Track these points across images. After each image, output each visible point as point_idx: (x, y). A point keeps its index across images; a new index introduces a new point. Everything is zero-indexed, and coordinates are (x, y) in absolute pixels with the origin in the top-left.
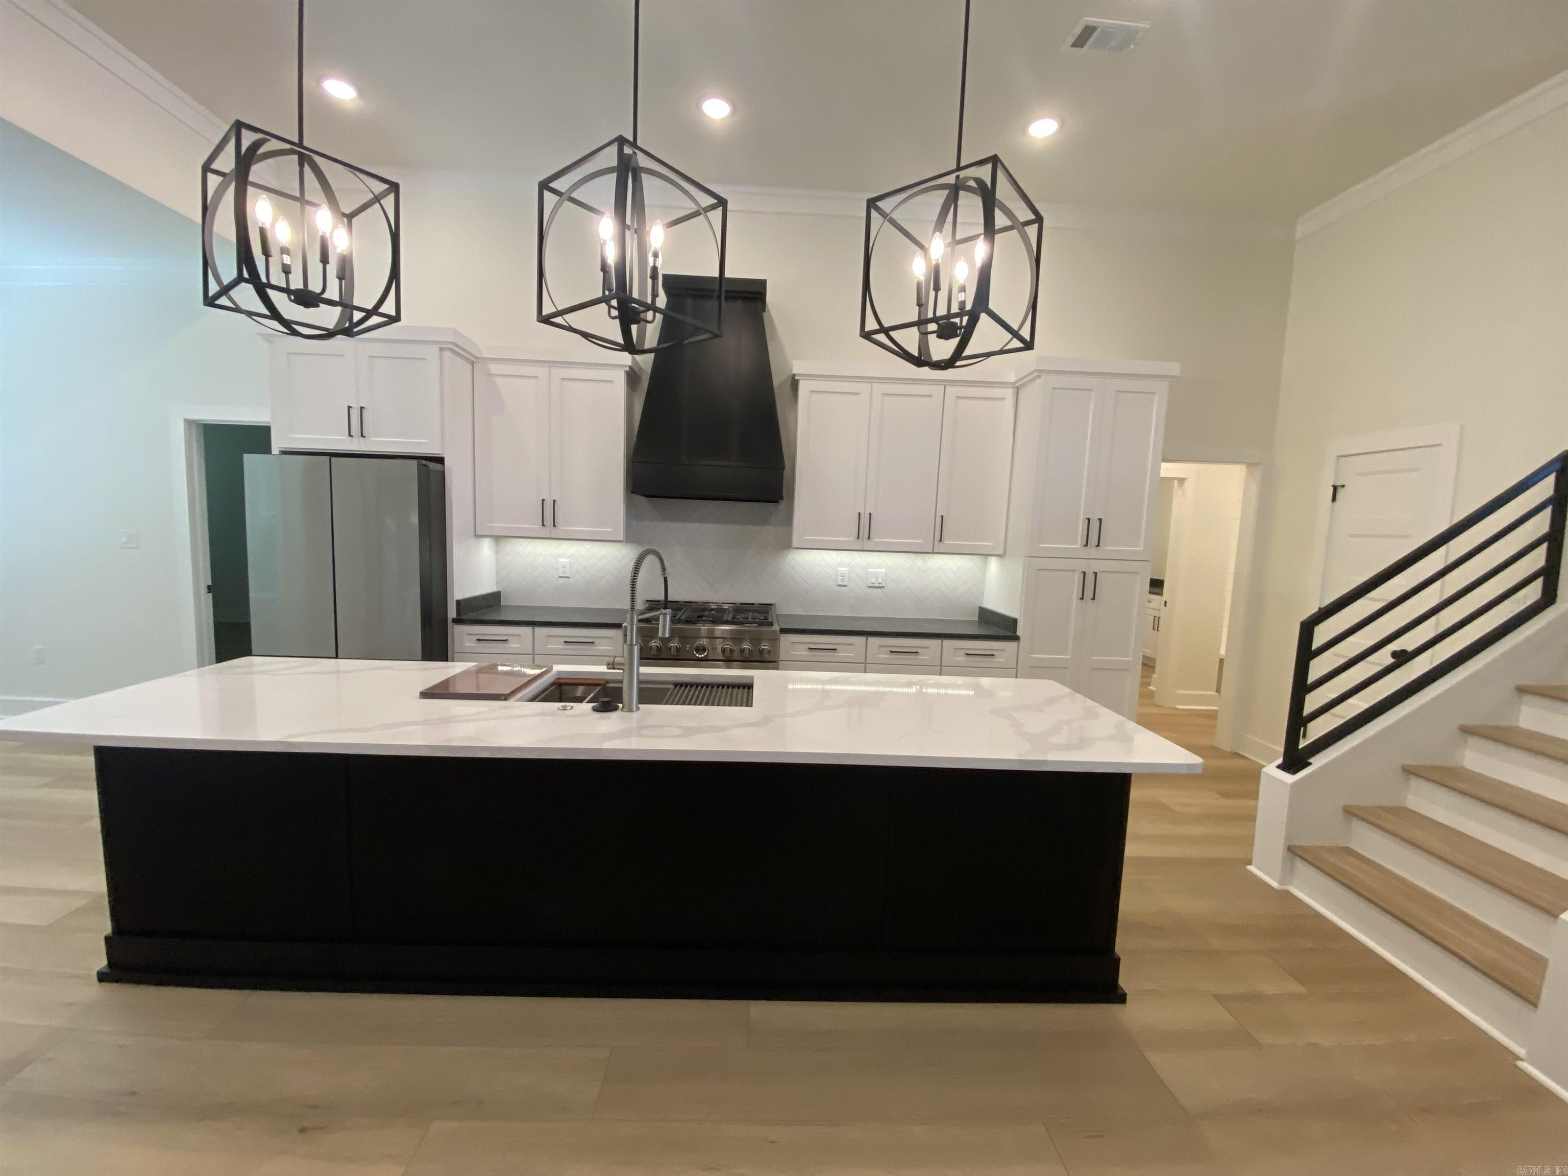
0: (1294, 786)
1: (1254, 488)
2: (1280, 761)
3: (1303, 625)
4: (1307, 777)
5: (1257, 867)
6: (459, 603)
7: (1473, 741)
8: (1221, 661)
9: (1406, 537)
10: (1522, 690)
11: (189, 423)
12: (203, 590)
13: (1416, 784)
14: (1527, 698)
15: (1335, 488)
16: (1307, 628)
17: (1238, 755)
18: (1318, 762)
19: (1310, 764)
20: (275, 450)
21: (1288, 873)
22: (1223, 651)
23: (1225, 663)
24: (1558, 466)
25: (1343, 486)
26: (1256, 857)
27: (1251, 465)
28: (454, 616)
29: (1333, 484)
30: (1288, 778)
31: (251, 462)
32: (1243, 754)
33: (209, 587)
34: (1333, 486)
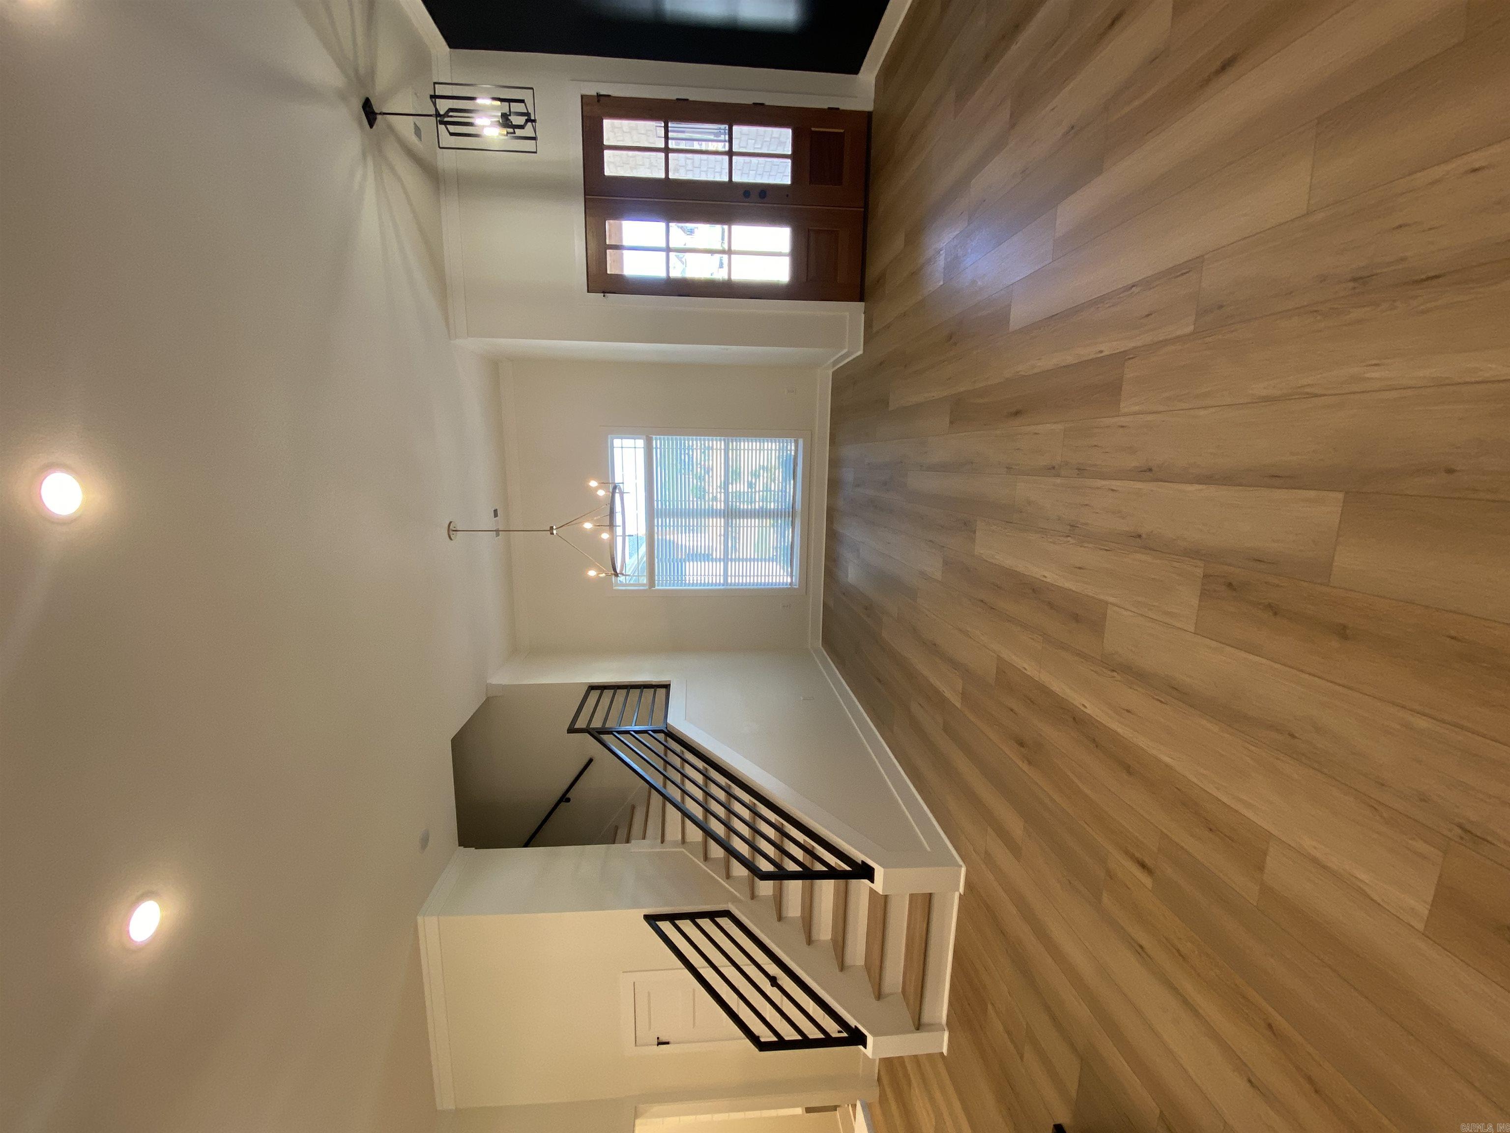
0: (874, 1034)
1: (656, 1108)
2: (861, 1047)
3: (761, 1050)
4: (864, 1026)
5: (942, 1048)
7: (815, 937)
8: (809, 1110)
9: (694, 991)
10: (780, 918)
13: (849, 960)
14: (784, 914)
15: (659, 1044)
16: (763, 1046)
17: (879, 1079)
18: (853, 1022)
19: (855, 1026)
21: (933, 1027)
22: (799, 1111)
23: (809, 1106)
24: (652, 922)
25: (658, 1038)
26: (936, 1051)
27: (636, 1116)
29: (656, 1046)
30: (870, 1040)
32: (877, 1075)
34: (658, 1045)
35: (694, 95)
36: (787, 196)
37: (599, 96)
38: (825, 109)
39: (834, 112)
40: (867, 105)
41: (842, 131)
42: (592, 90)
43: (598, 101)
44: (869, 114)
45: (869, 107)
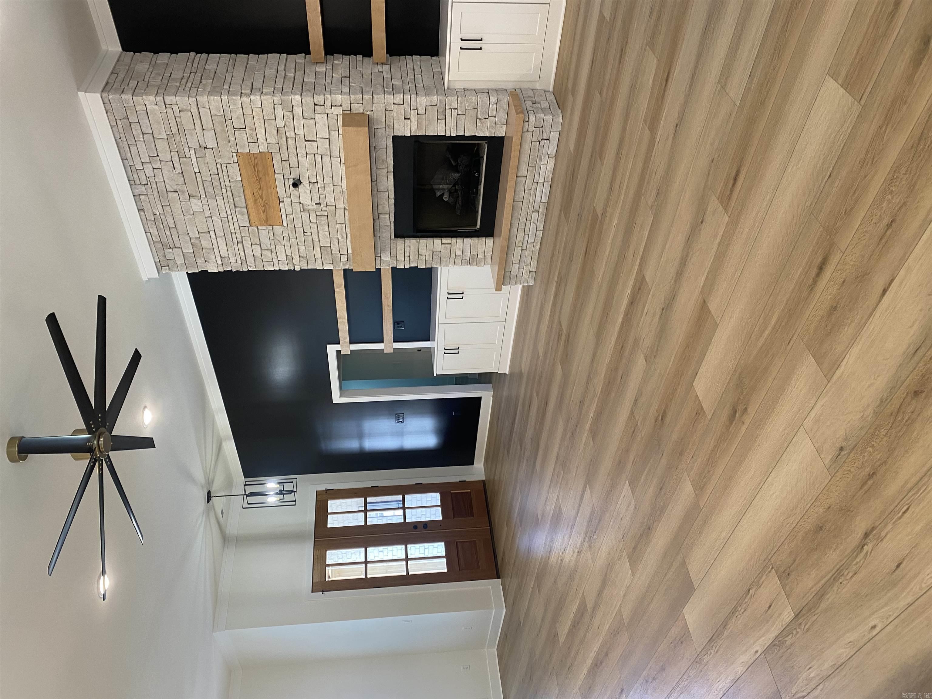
35: (380, 484)
36: (441, 525)
37: (327, 490)
38: (457, 482)
39: (463, 483)
40: (482, 477)
41: (469, 491)
42: (323, 488)
43: (326, 492)
44: (484, 482)
45: (483, 478)
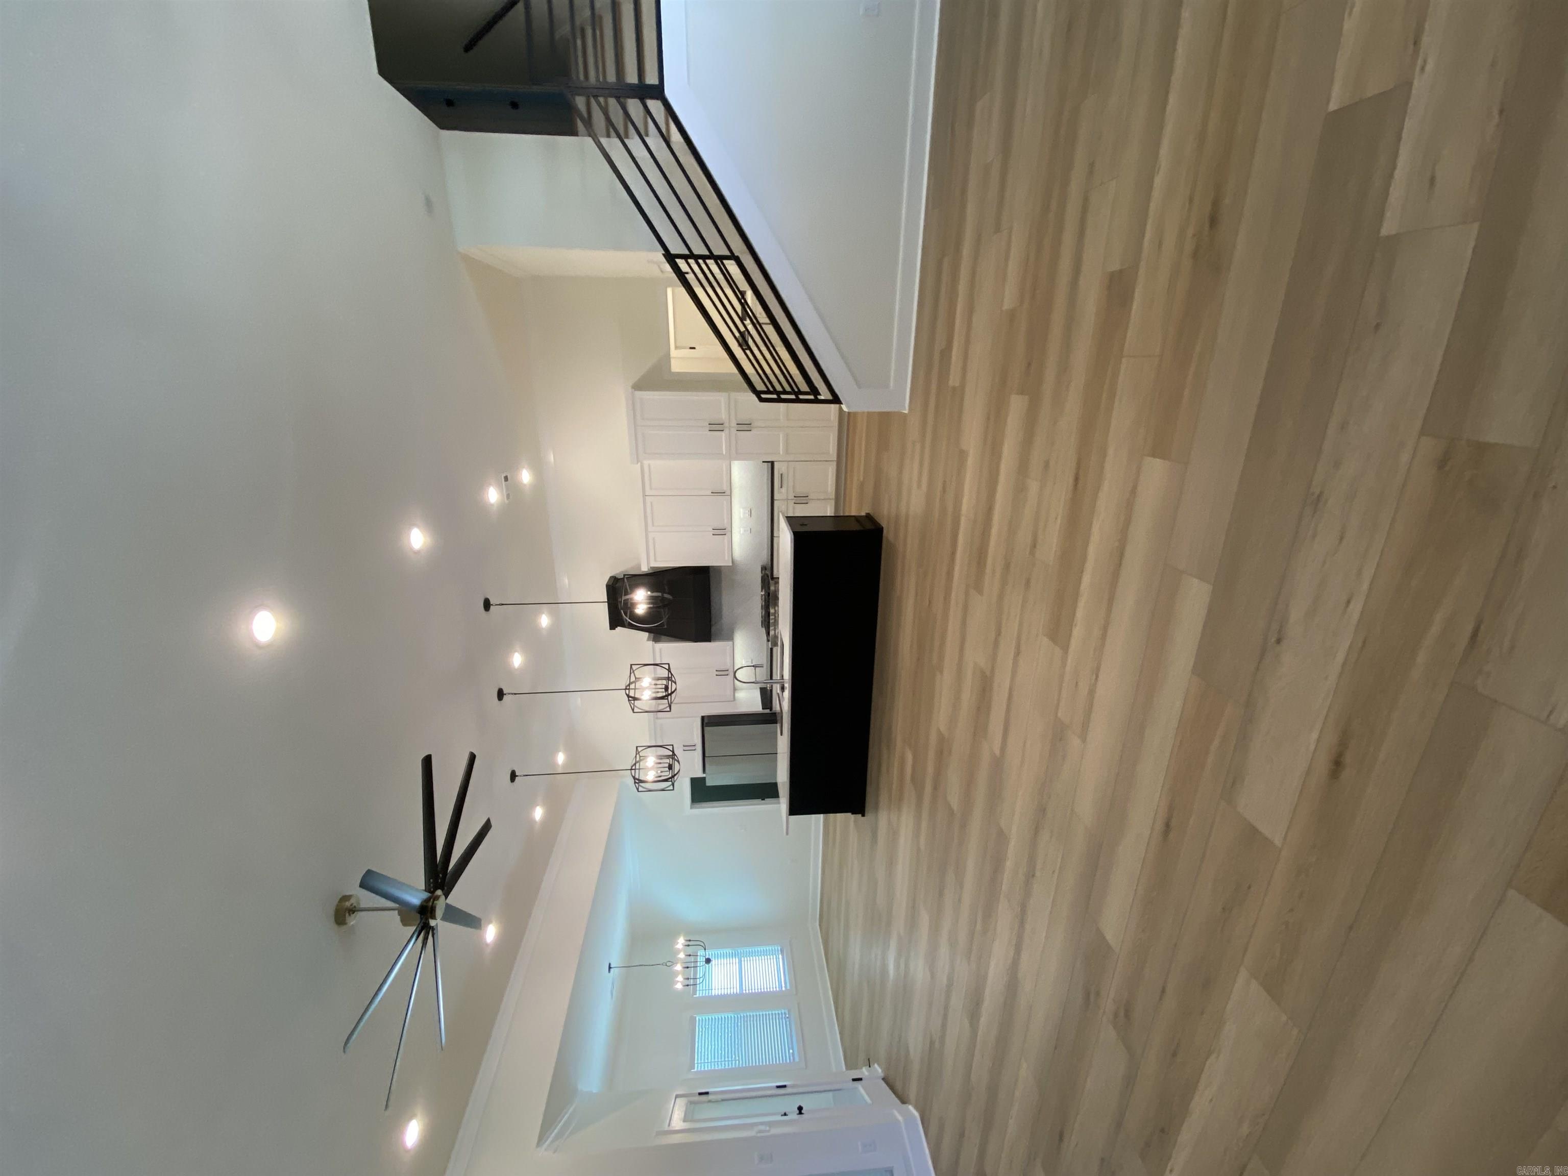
6: (763, 709)
11: (691, 808)
12: (763, 801)
20: (704, 775)
28: (769, 710)
31: (709, 783)
33: (762, 800)
